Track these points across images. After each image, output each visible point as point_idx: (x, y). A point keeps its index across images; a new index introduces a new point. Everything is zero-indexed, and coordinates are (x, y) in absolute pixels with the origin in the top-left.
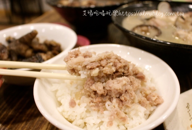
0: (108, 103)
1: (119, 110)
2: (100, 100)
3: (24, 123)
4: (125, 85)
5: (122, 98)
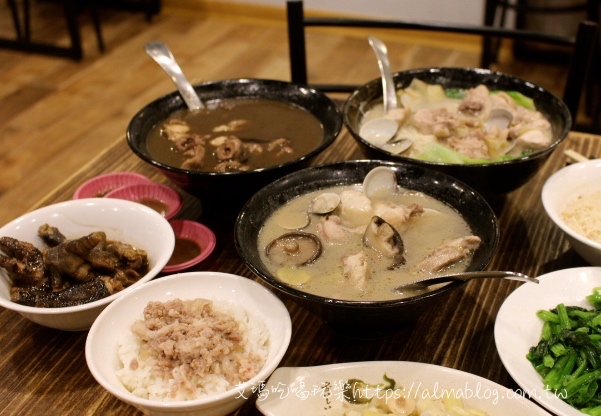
0: (176, 369)
1: (185, 379)
2: (167, 363)
3: (67, 393)
4: (199, 347)
5: (192, 365)
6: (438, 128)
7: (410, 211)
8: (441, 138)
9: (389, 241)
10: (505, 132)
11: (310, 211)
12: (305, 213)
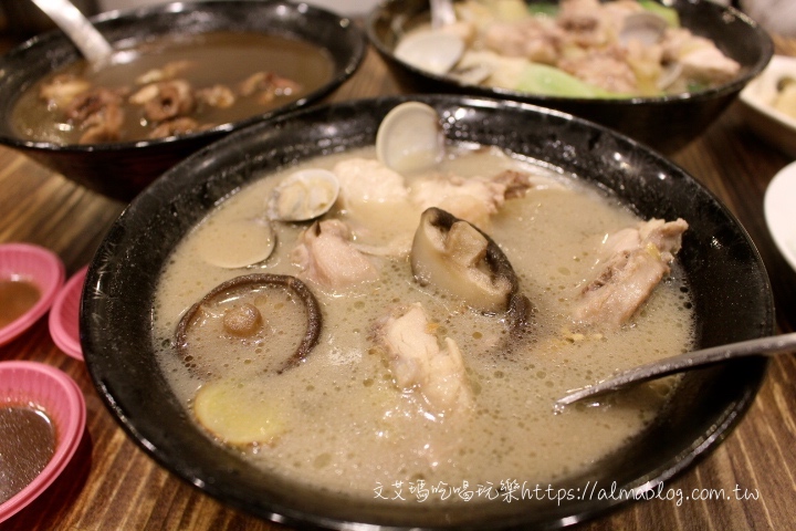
6: (536, 46)
7: (501, 187)
8: (540, 60)
9: (477, 264)
10: (656, 52)
11: (273, 216)
12: (262, 223)
